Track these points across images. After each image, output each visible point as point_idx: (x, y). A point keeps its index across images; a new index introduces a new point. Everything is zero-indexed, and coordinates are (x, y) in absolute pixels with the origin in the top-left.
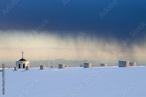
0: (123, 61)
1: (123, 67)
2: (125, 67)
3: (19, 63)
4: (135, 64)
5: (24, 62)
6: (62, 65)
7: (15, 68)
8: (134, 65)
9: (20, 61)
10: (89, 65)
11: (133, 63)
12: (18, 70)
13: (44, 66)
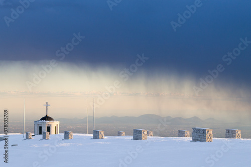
0: (200, 130)
1: (200, 141)
2: (203, 141)
3: (39, 123)
4: (239, 132)
5: (48, 122)
6: (98, 132)
7: (27, 134)
8: (237, 135)
9: (41, 119)
10: (143, 135)
11: (235, 131)
12: (33, 138)
13: (71, 133)
